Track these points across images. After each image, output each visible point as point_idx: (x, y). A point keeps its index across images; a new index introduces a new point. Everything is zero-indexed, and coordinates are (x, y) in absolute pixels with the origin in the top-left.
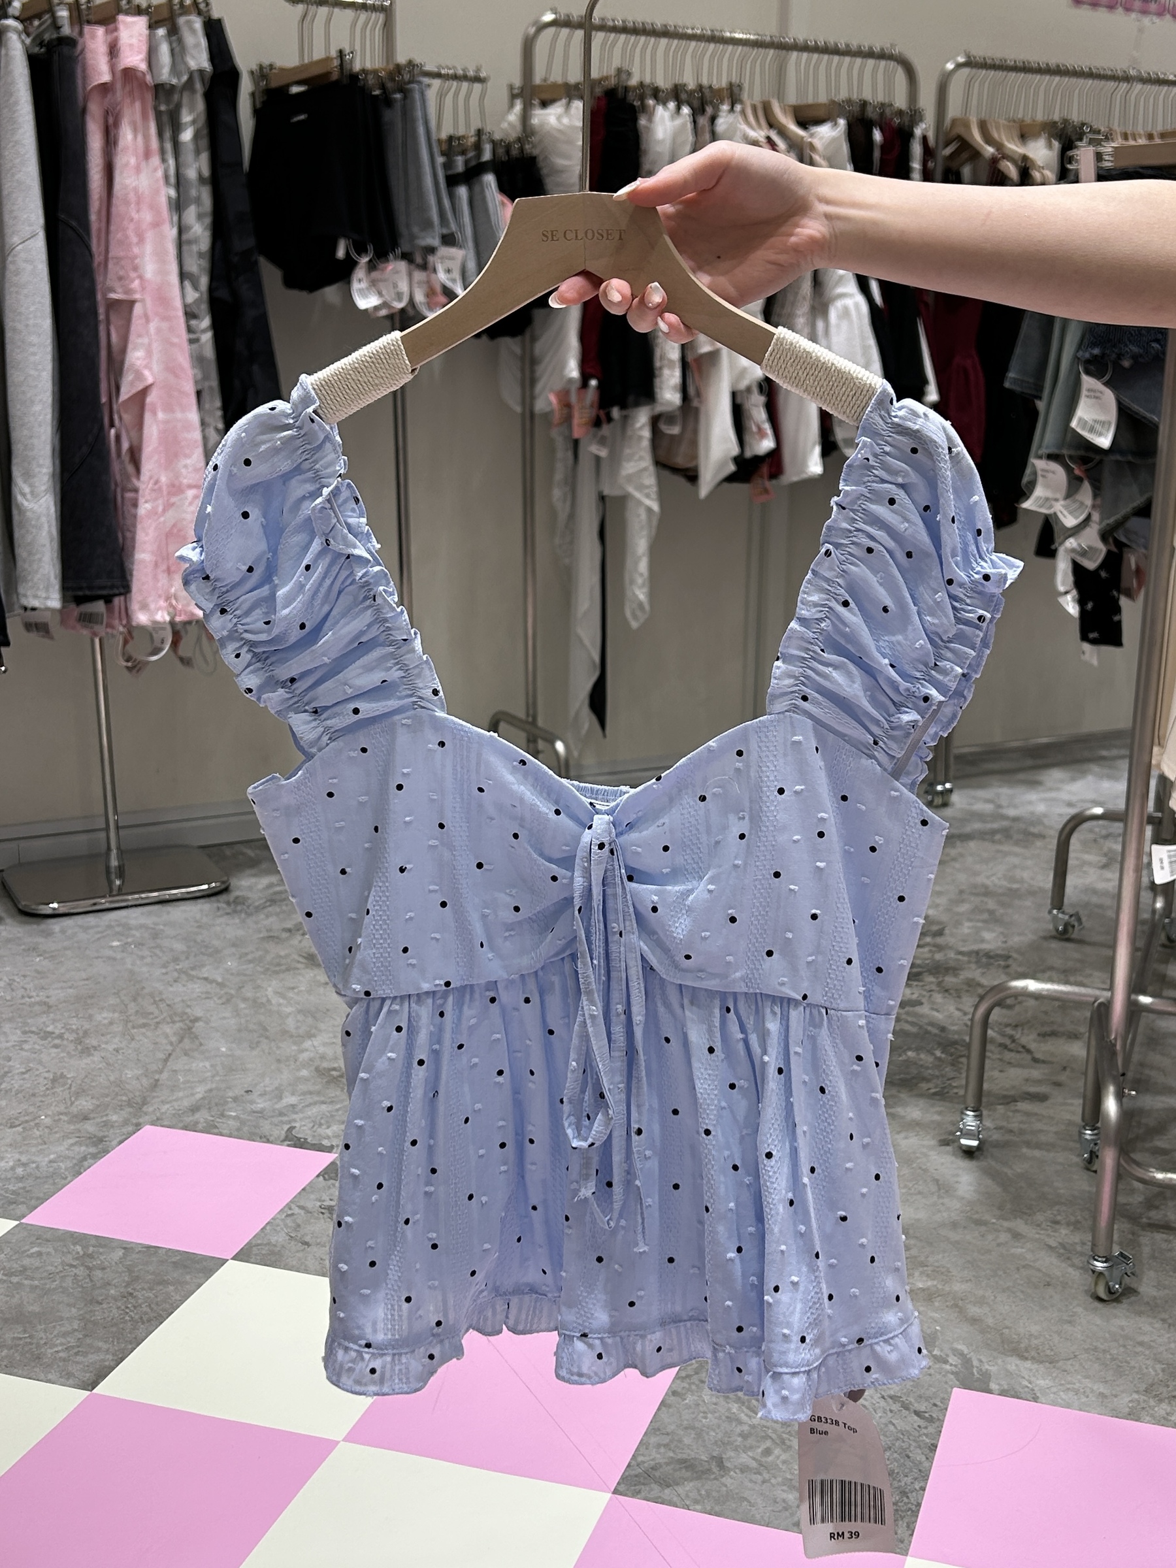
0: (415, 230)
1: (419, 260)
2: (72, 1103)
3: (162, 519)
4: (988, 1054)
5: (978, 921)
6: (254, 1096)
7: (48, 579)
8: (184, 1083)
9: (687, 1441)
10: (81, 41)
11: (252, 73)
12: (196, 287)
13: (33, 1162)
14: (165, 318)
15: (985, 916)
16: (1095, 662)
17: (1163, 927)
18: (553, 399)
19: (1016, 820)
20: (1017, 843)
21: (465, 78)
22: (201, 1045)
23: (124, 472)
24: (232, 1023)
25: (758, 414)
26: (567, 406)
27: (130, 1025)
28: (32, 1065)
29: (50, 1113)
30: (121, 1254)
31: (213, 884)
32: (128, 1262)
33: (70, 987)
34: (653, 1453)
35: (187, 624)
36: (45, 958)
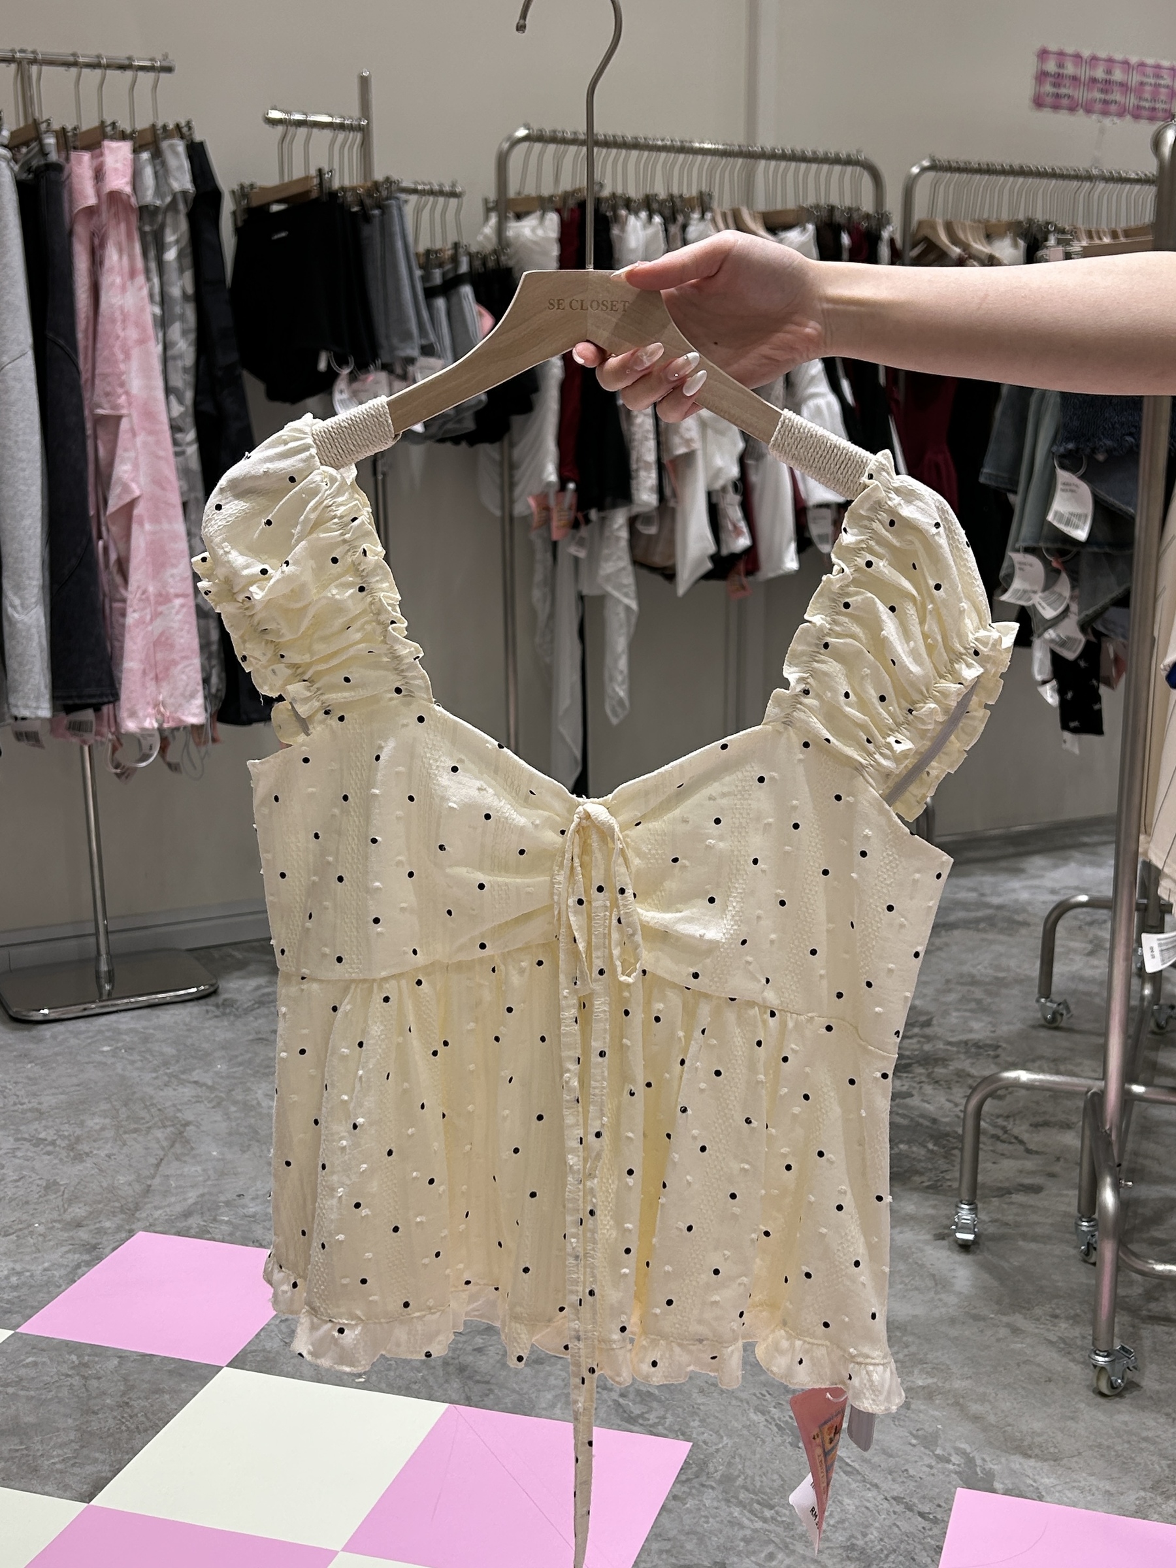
0: (395, 341)
1: (399, 370)
2: (65, 1211)
3: (150, 628)
4: (981, 1146)
5: (966, 1010)
6: (246, 1200)
7: (39, 689)
8: (176, 1188)
9: (689, 1546)
10: (67, 167)
11: (233, 192)
12: (181, 401)
13: (28, 1271)
14: (151, 433)
15: (973, 1005)
16: (1077, 751)
17: (1153, 1014)
18: (532, 502)
19: (1000, 907)
20: (1002, 931)
21: (441, 193)
22: (192, 1149)
23: (112, 583)
24: (223, 1127)
25: (734, 512)
26: (547, 509)
27: (121, 1131)
28: (25, 1173)
29: (44, 1220)
30: (116, 1363)
31: (202, 987)
32: (124, 1371)
33: (62, 1094)
34: (655, 1560)
35: (175, 730)
36: (37, 1064)
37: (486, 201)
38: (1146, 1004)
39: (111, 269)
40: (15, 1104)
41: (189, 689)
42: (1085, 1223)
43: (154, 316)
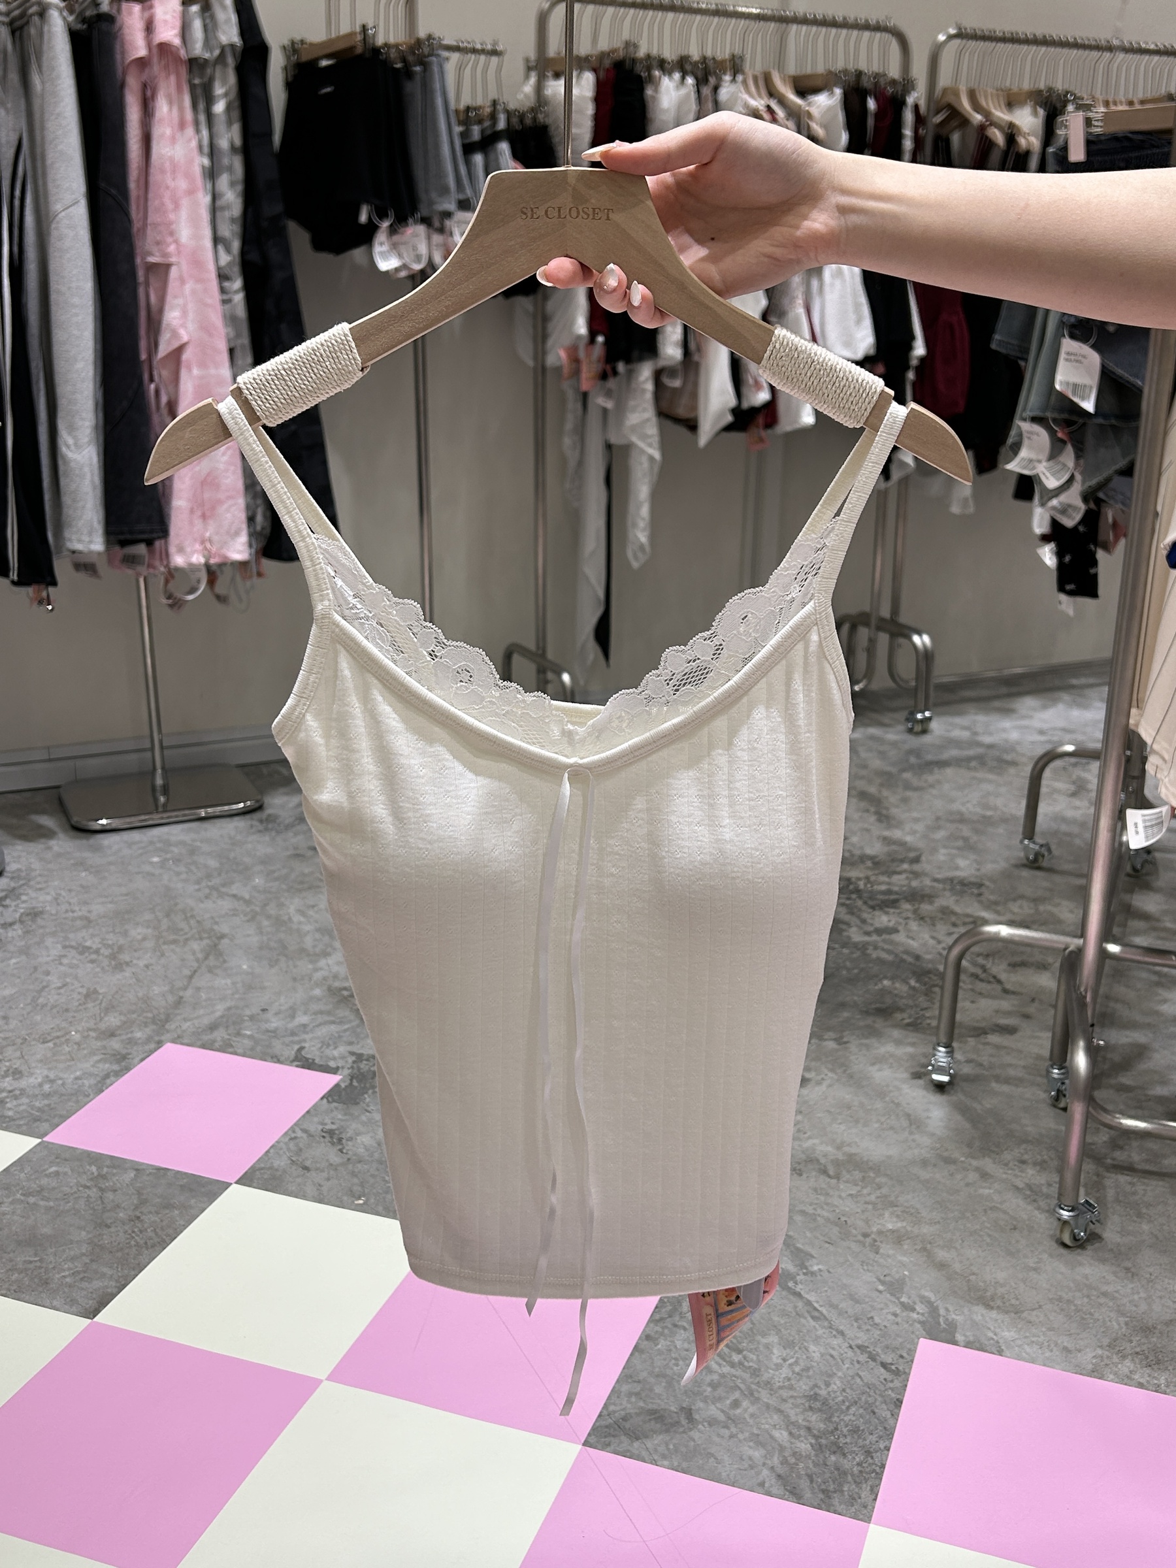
0: (434, 195)
1: (437, 223)
2: (101, 1020)
4: (961, 984)
5: (953, 848)
6: (269, 1015)
7: (92, 525)
8: (206, 1000)
9: (658, 1389)
10: (119, 17)
11: (284, 47)
12: (228, 250)
13: (60, 1079)
14: (199, 280)
15: (960, 843)
16: (1071, 612)
17: (1130, 858)
18: (563, 354)
19: (991, 746)
20: (991, 770)
21: (483, 51)
22: (225, 961)
24: (255, 940)
26: (575, 360)
27: (161, 941)
28: (68, 980)
29: (80, 1029)
30: (132, 1175)
31: (249, 803)
32: (138, 1185)
33: (110, 902)
34: (624, 1403)
35: (221, 565)
36: (91, 873)
37: (527, 60)
39: (161, 120)
40: (67, 911)
41: (234, 527)
42: (1056, 1071)
43: (203, 167)
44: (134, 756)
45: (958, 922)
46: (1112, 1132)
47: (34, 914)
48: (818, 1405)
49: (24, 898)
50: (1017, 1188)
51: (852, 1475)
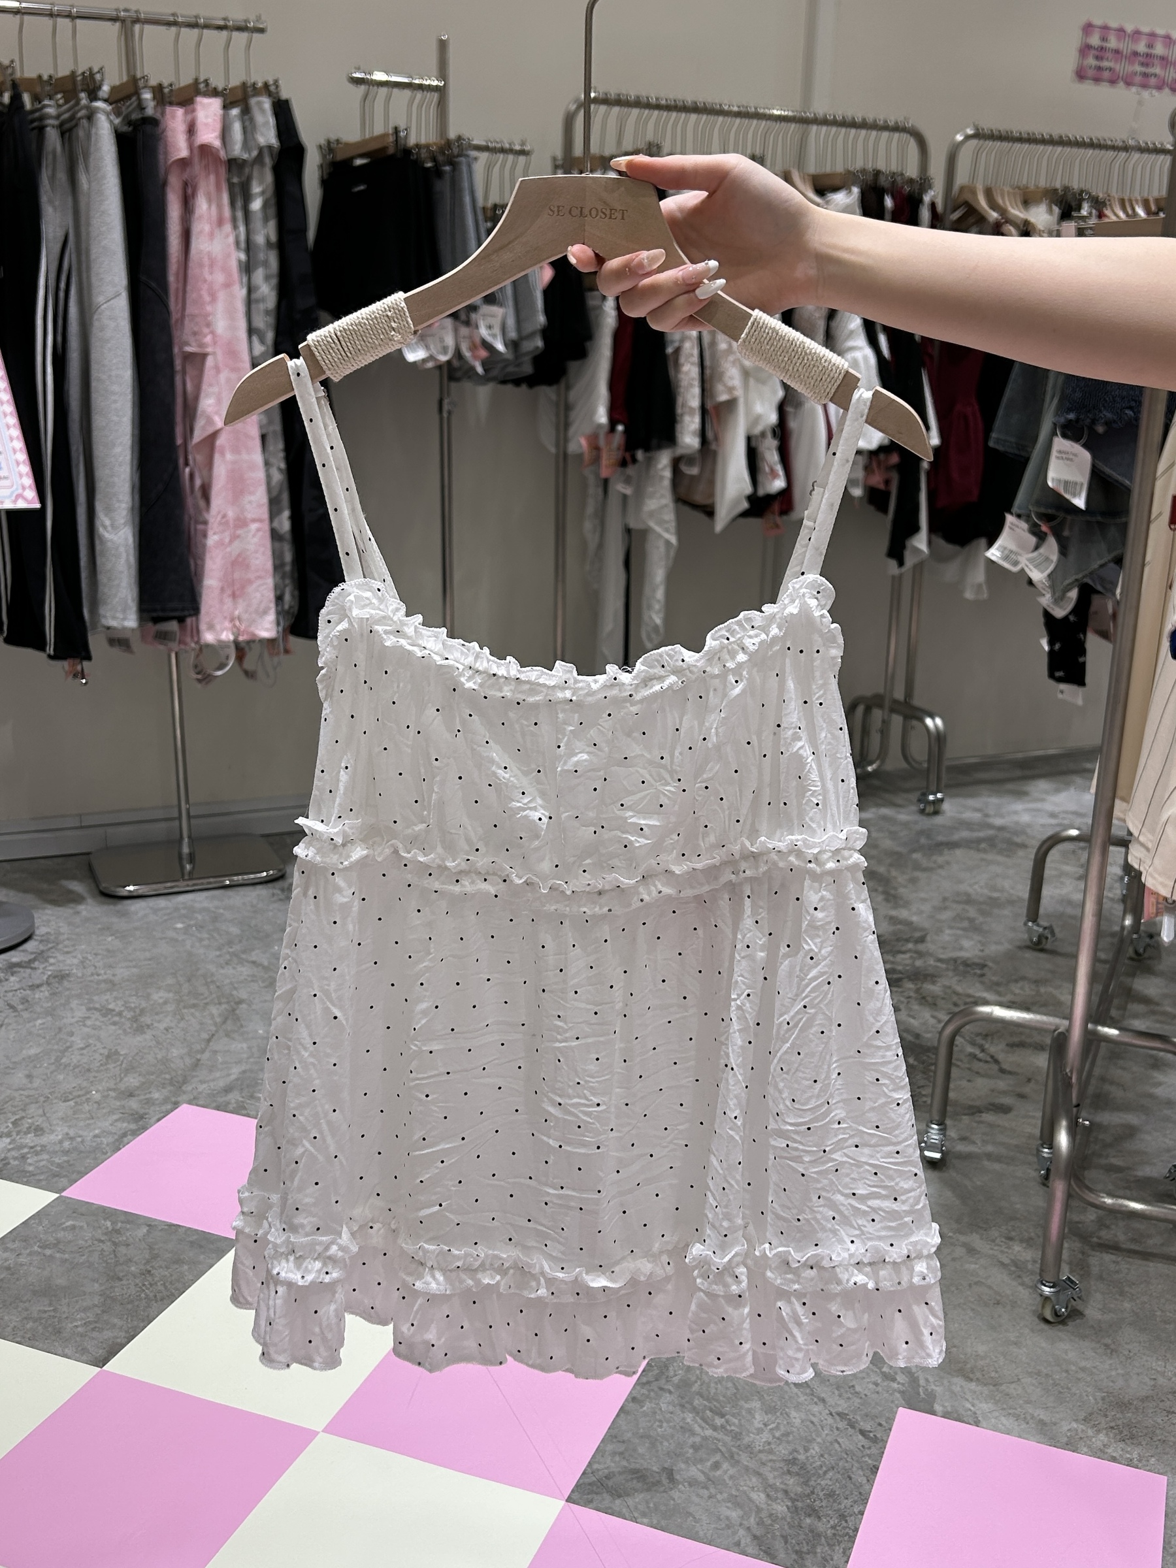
1: (464, 318)
2: (121, 1080)
3: (228, 549)
4: (955, 1062)
5: (958, 928)
7: (127, 602)
8: (221, 1063)
9: (641, 1450)
10: (162, 121)
11: (320, 147)
12: (262, 341)
13: (80, 1136)
14: (234, 369)
15: (966, 924)
18: (583, 442)
19: (1001, 829)
20: (1000, 852)
21: (511, 151)
22: (242, 1026)
23: (196, 507)
25: (771, 457)
26: (596, 448)
27: (182, 1004)
28: (91, 1041)
29: (100, 1088)
30: (145, 1231)
31: (271, 872)
32: (151, 1240)
33: (134, 967)
34: (608, 1461)
35: (249, 642)
36: (116, 938)
37: (554, 159)
38: (1125, 933)
39: (201, 217)
40: (92, 975)
41: (263, 606)
42: (1046, 1150)
43: (240, 261)
44: (163, 825)
45: (960, 1002)
46: (1100, 1212)
47: (61, 977)
48: (795, 1469)
49: (52, 961)
50: (1003, 1264)
51: (826, 1538)
